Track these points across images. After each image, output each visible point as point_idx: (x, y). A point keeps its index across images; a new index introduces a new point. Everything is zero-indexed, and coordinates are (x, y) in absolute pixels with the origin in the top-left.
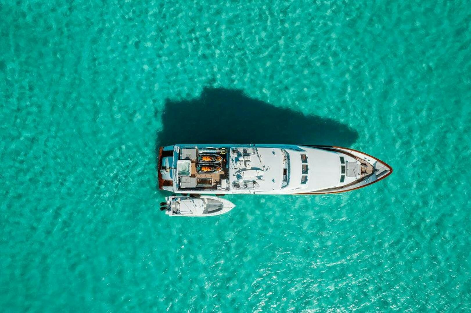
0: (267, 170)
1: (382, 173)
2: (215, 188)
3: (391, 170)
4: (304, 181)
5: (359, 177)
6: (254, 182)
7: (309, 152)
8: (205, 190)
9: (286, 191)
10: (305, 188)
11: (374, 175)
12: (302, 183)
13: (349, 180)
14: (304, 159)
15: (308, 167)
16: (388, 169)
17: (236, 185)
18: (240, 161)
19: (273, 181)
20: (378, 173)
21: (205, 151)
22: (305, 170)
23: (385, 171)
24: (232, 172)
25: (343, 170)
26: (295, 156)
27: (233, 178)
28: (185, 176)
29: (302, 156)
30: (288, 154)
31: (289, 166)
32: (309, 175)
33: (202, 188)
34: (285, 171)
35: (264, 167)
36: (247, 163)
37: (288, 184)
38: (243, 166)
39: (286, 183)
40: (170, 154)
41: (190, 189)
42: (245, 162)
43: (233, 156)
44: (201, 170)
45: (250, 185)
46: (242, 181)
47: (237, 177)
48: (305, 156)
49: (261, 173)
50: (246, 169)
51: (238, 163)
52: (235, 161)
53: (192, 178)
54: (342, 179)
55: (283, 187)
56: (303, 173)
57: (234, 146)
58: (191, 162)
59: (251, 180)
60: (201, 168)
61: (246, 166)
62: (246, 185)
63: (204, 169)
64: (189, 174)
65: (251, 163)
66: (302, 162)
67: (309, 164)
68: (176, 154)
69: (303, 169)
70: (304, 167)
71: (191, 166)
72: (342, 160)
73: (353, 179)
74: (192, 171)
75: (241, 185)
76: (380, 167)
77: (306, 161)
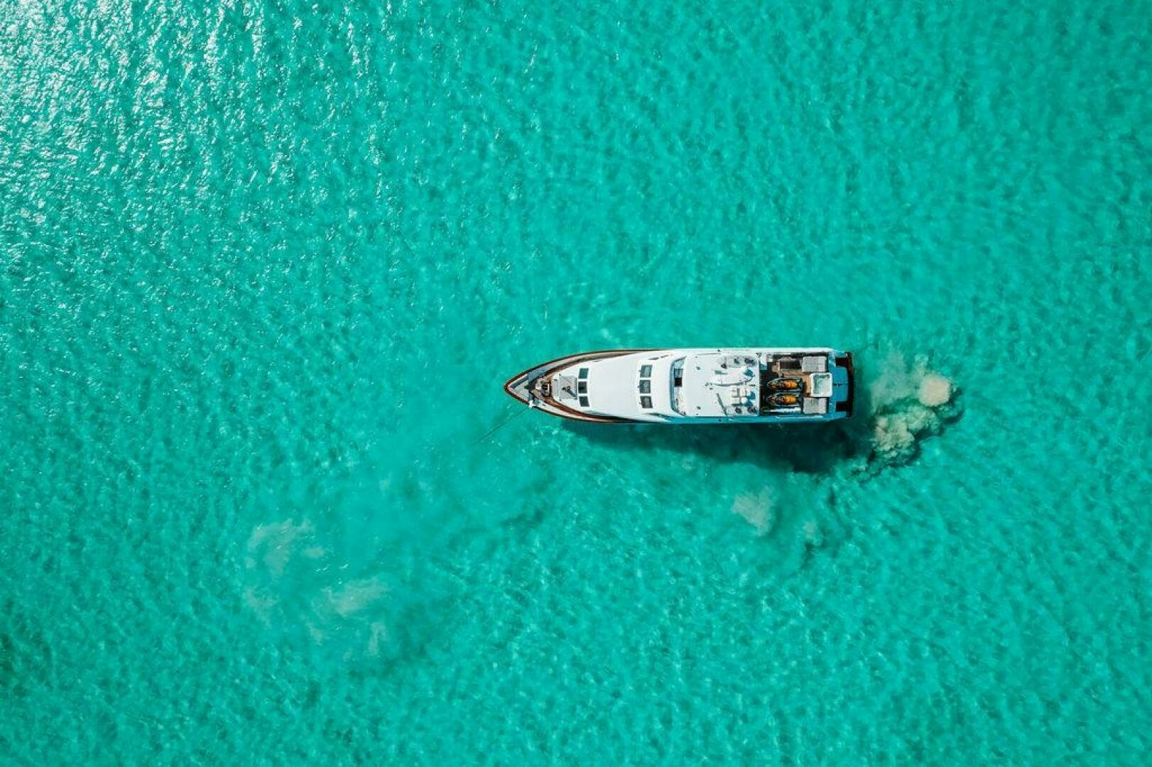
0: (707, 385)
1: (519, 383)
2: (776, 357)
3: (506, 389)
4: (645, 370)
5: (556, 376)
6: (724, 366)
7: (640, 414)
8: (790, 354)
9: (677, 353)
10: (643, 358)
11: (531, 379)
12: (650, 367)
13: (573, 371)
14: (646, 403)
15: (639, 391)
16: (510, 389)
17: (749, 361)
18: (746, 396)
19: (699, 368)
20: (526, 383)
21: (791, 410)
22: (644, 386)
23: (514, 387)
24: (756, 380)
25: (582, 388)
26: (661, 405)
27: (755, 370)
28: (820, 374)
29: (651, 407)
30: (673, 408)
31: (672, 392)
32: (638, 378)
33: (795, 356)
34: (678, 382)
35: (711, 389)
36: (736, 394)
37: (673, 365)
38: (742, 388)
39: (677, 366)
40: (840, 407)
41: (812, 355)
42: (738, 396)
43: (756, 403)
44: (798, 383)
45: (730, 361)
46: (744, 368)
47: (749, 373)
48: (644, 406)
49: (715, 379)
50: (737, 384)
51: (749, 394)
52: (753, 396)
53: (809, 370)
54: (583, 373)
55: (682, 359)
56: (649, 382)
57: (756, 418)
58: (812, 395)
59: (728, 370)
60: (798, 386)
61: (738, 390)
62: (736, 361)
63: (794, 384)
64: (815, 377)
65: (731, 394)
66: (650, 398)
67: (638, 395)
68: (833, 405)
69: (649, 387)
70: (647, 390)
71: (811, 389)
72: (584, 402)
73: (564, 372)
74: (810, 380)
75: (742, 362)
76: (523, 392)
77: (643, 398)
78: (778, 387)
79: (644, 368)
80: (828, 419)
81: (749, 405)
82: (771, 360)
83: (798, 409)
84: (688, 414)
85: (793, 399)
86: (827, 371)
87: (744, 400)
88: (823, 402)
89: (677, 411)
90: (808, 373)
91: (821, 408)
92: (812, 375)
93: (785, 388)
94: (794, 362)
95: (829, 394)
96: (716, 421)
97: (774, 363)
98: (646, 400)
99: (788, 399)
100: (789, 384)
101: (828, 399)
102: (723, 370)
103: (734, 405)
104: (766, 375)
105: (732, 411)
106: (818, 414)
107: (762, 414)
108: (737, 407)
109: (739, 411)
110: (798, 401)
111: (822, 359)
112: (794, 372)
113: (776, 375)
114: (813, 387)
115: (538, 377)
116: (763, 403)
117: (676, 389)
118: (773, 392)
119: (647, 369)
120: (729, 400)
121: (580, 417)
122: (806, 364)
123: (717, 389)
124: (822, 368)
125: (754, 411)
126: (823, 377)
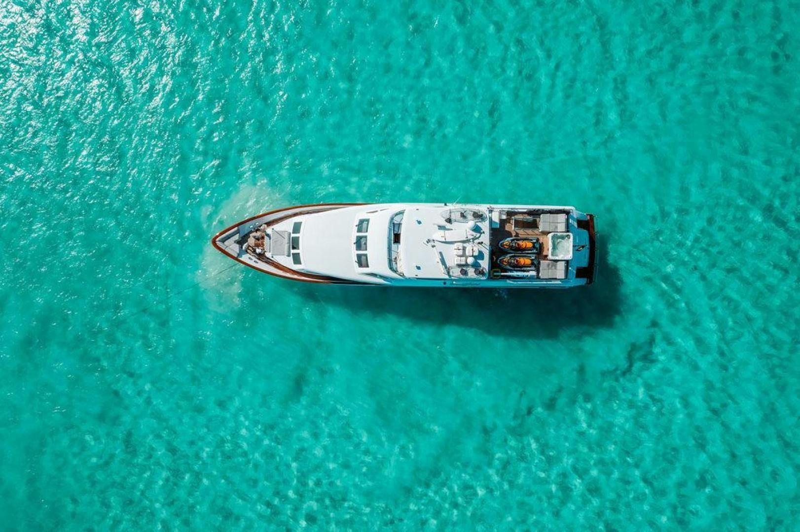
0: (429, 241)
1: (228, 237)
2: (510, 214)
3: (214, 242)
4: (362, 225)
5: (269, 231)
6: (449, 221)
7: (355, 273)
8: (525, 211)
9: (396, 207)
10: (361, 212)
11: (242, 234)
12: (368, 221)
13: (286, 226)
14: (362, 261)
15: (355, 248)
16: (218, 243)
17: (478, 216)
18: (473, 256)
19: (419, 222)
20: (237, 237)
21: (525, 274)
22: (360, 243)
23: (223, 241)
24: (486, 238)
25: (295, 244)
26: (378, 264)
27: (485, 226)
28: (559, 234)
29: (368, 266)
30: (391, 268)
31: (390, 249)
32: (355, 234)
33: (530, 213)
34: (397, 239)
35: (433, 246)
36: (461, 252)
37: (392, 219)
38: (469, 247)
39: (397, 220)
40: (581, 273)
41: (551, 212)
42: (464, 255)
43: (485, 264)
44: (534, 243)
45: (456, 216)
46: (471, 223)
47: (477, 229)
48: (360, 264)
49: (438, 235)
50: (463, 242)
51: (476, 254)
52: (481, 256)
53: (547, 230)
54: (297, 228)
55: (401, 213)
56: (366, 237)
57: (484, 282)
58: (550, 257)
59: (454, 225)
60: (534, 247)
61: (464, 249)
62: (463, 216)
63: (530, 245)
64: (553, 237)
65: (456, 252)
66: (366, 255)
67: (354, 252)
68: (573, 270)
69: (366, 244)
70: (363, 246)
71: (548, 251)
72: (297, 259)
73: (278, 227)
74: (548, 241)
75: (470, 217)
76: (232, 247)
77: (359, 256)
78: (511, 247)
79: (362, 222)
80: (568, 285)
81: (476, 266)
82: (504, 217)
83: (533, 273)
84: (407, 275)
85: (528, 262)
86: (568, 231)
87: (470, 260)
88: (561, 266)
89: (395, 271)
90: (546, 233)
91: (560, 272)
92: (550, 235)
93: (519, 250)
94: (531, 221)
95: (569, 256)
96: (440, 284)
97: (507, 221)
98: (363, 258)
99: (522, 261)
100: (523, 244)
101: (567, 262)
102: (448, 226)
103: (459, 266)
104: (498, 233)
105: (456, 273)
106: (556, 279)
107: (492, 277)
108: (463, 267)
109: (464, 273)
110: (533, 264)
111: (562, 218)
112: (530, 231)
113: (509, 234)
114: (550, 248)
115: (251, 232)
116: (494, 265)
117: (394, 246)
118: (505, 253)
119: (365, 223)
120: (453, 260)
121: (296, 277)
122: (544, 223)
123: (441, 247)
124: (562, 227)
125: (482, 273)
126: (563, 238)
